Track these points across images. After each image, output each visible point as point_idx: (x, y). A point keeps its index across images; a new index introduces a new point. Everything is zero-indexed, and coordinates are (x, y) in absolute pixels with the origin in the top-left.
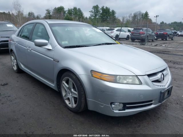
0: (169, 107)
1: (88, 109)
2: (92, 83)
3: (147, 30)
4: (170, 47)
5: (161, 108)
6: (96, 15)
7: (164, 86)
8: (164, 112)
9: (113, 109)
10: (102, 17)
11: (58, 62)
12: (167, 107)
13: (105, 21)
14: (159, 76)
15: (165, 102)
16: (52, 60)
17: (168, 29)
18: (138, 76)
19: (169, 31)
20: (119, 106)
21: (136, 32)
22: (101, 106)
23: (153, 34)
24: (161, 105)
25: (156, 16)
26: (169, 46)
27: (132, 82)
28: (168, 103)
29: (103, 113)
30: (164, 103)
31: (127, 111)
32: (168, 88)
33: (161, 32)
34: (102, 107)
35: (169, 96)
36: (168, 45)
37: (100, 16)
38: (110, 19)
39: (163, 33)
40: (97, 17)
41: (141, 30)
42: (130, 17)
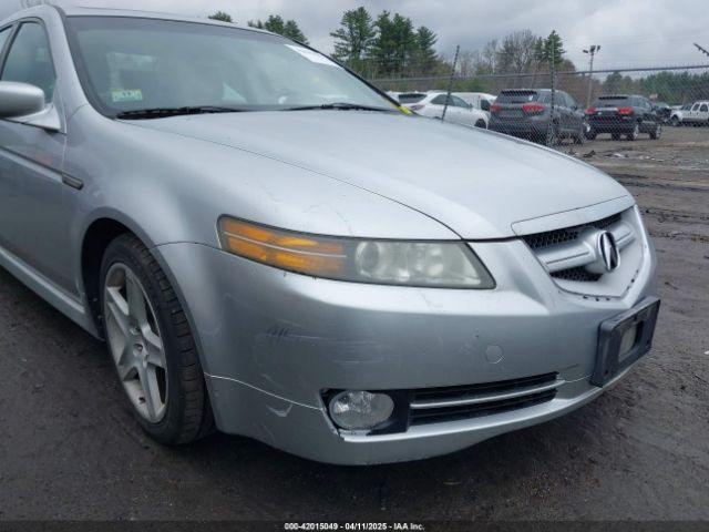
0: (642, 407)
1: (219, 427)
2: (224, 286)
3: (552, 99)
4: (645, 161)
5: (605, 413)
6: (356, 50)
7: (618, 298)
8: (621, 434)
9: (338, 427)
10: (380, 55)
11: (80, 188)
12: (632, 405)
13: (393, 73)
14: (588, 248)
15: (625, 380)
16: (58, 178)
17: (637, 96)
18: (472, 244)
19: (641, 104)
20: (374, 407)
21: (511, 106)
22: (274, 411)
23: (580, 113)
24: (603, 395)
25: (588, 49)
26: (641, 157)
27: (444, 275)
28: (640, 388)
29: (289, 451)
30: (617, 386)
31: (415, 433)
32: (635, 311)
33: (609, 106)
34: (283, 414)
35: (641, 354)
36: (638, 155)
37: (374, 52)
38: (413, 61)
39: (616, 109)
40: (361, 57)
41: (531, 98)
42: (488, 54)
